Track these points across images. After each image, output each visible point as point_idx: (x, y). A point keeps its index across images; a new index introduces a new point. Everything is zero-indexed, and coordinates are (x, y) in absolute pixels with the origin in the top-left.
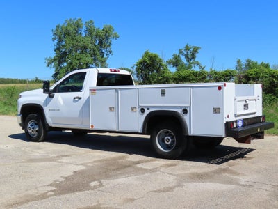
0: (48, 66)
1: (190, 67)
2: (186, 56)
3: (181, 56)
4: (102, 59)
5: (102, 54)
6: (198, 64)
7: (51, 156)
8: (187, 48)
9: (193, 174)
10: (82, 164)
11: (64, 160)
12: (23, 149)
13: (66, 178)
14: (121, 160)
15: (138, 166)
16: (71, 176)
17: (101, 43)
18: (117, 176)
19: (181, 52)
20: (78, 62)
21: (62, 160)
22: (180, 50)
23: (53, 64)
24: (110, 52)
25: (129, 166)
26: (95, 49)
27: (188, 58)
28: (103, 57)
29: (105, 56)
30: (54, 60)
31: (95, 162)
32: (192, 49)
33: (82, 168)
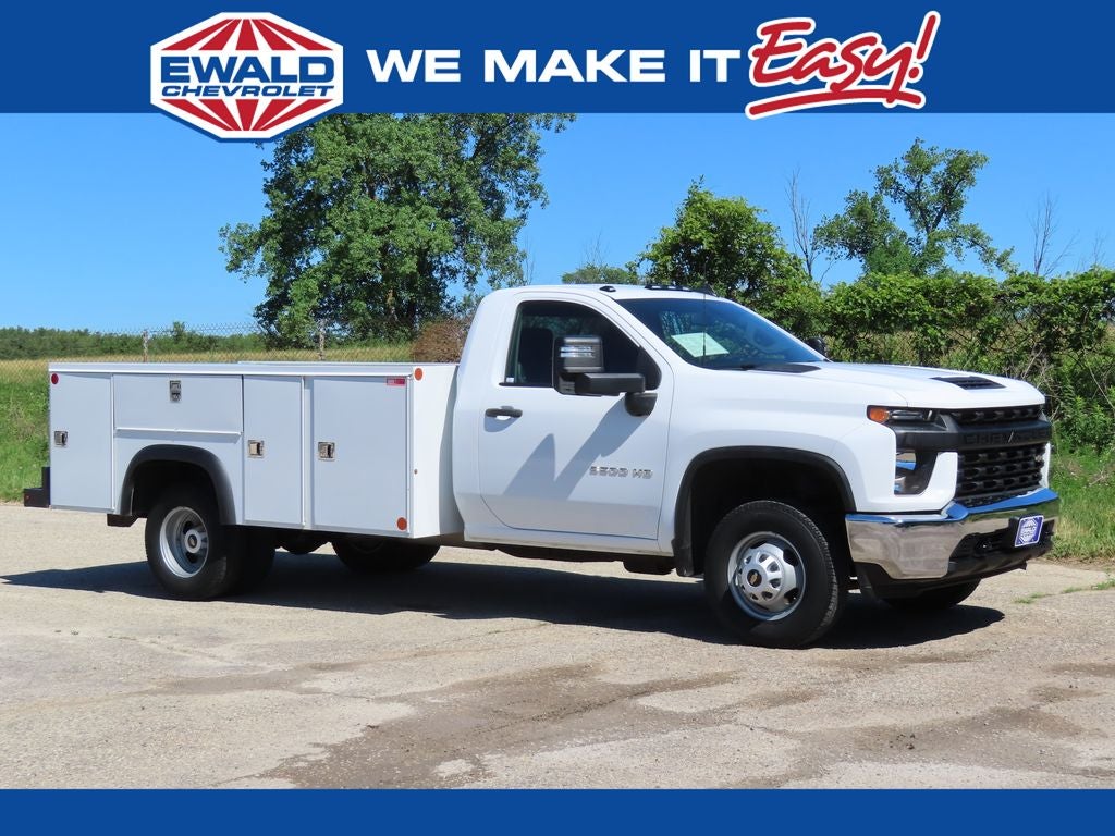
0: (234, 266)
1: (932, 254)
2: (913, 202)
3: (887, 201)
4: (496, 228)
5: (494, 200)
6: (976, 238)
7: (267, 668)
8: (917, 163)
9: (877, 732)
10: (402, 699)
11: (327, 682)
12: (145, 641)
13: (336, 750)
14: (571, 682)
15: (643, 702)
16: (356, 742)
17: (487, 146)
18: (548, 742)
19: (887, 183)
20: (378, 242)
21: (314, 685)
22: (882, 173)
23: (259, 257)
24: (535, 191)
25: (601, 705)
26: (461, 177)
27: (924, 212)
28: (497, 217)
29: (511, 213)
30: (265, 236)
31: (457, 687)
32: (941, 168)
33: (402, 711)
